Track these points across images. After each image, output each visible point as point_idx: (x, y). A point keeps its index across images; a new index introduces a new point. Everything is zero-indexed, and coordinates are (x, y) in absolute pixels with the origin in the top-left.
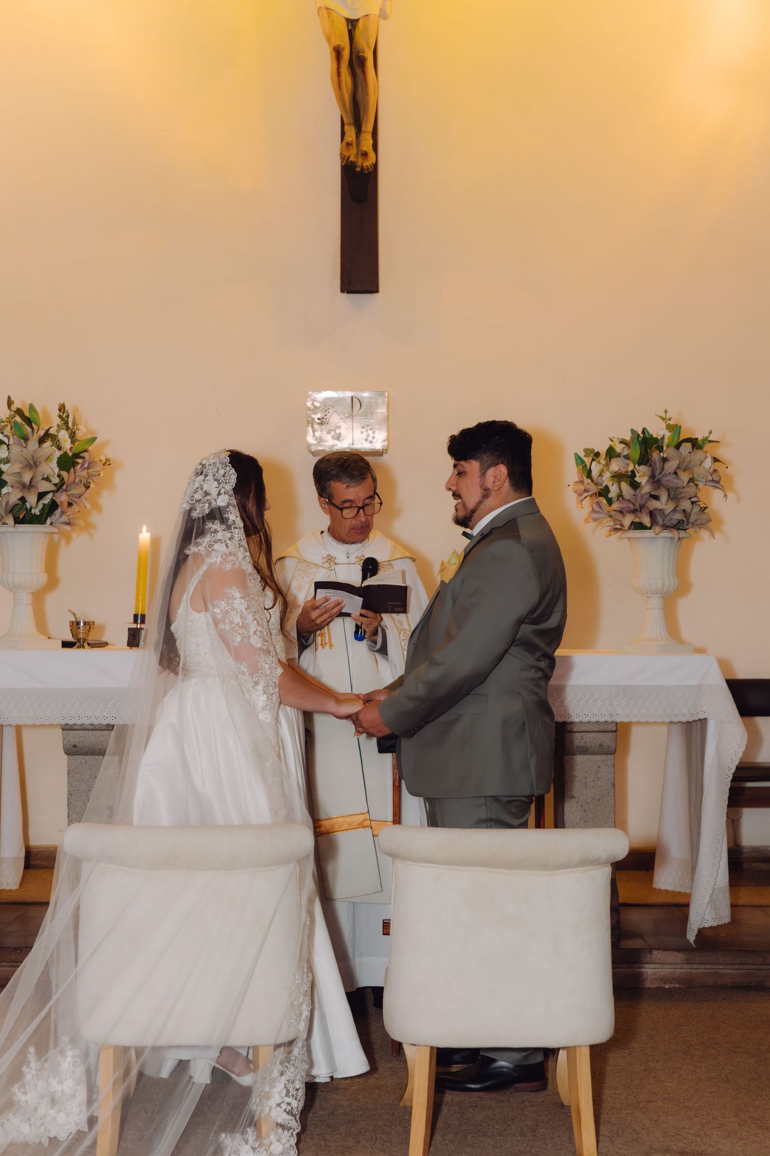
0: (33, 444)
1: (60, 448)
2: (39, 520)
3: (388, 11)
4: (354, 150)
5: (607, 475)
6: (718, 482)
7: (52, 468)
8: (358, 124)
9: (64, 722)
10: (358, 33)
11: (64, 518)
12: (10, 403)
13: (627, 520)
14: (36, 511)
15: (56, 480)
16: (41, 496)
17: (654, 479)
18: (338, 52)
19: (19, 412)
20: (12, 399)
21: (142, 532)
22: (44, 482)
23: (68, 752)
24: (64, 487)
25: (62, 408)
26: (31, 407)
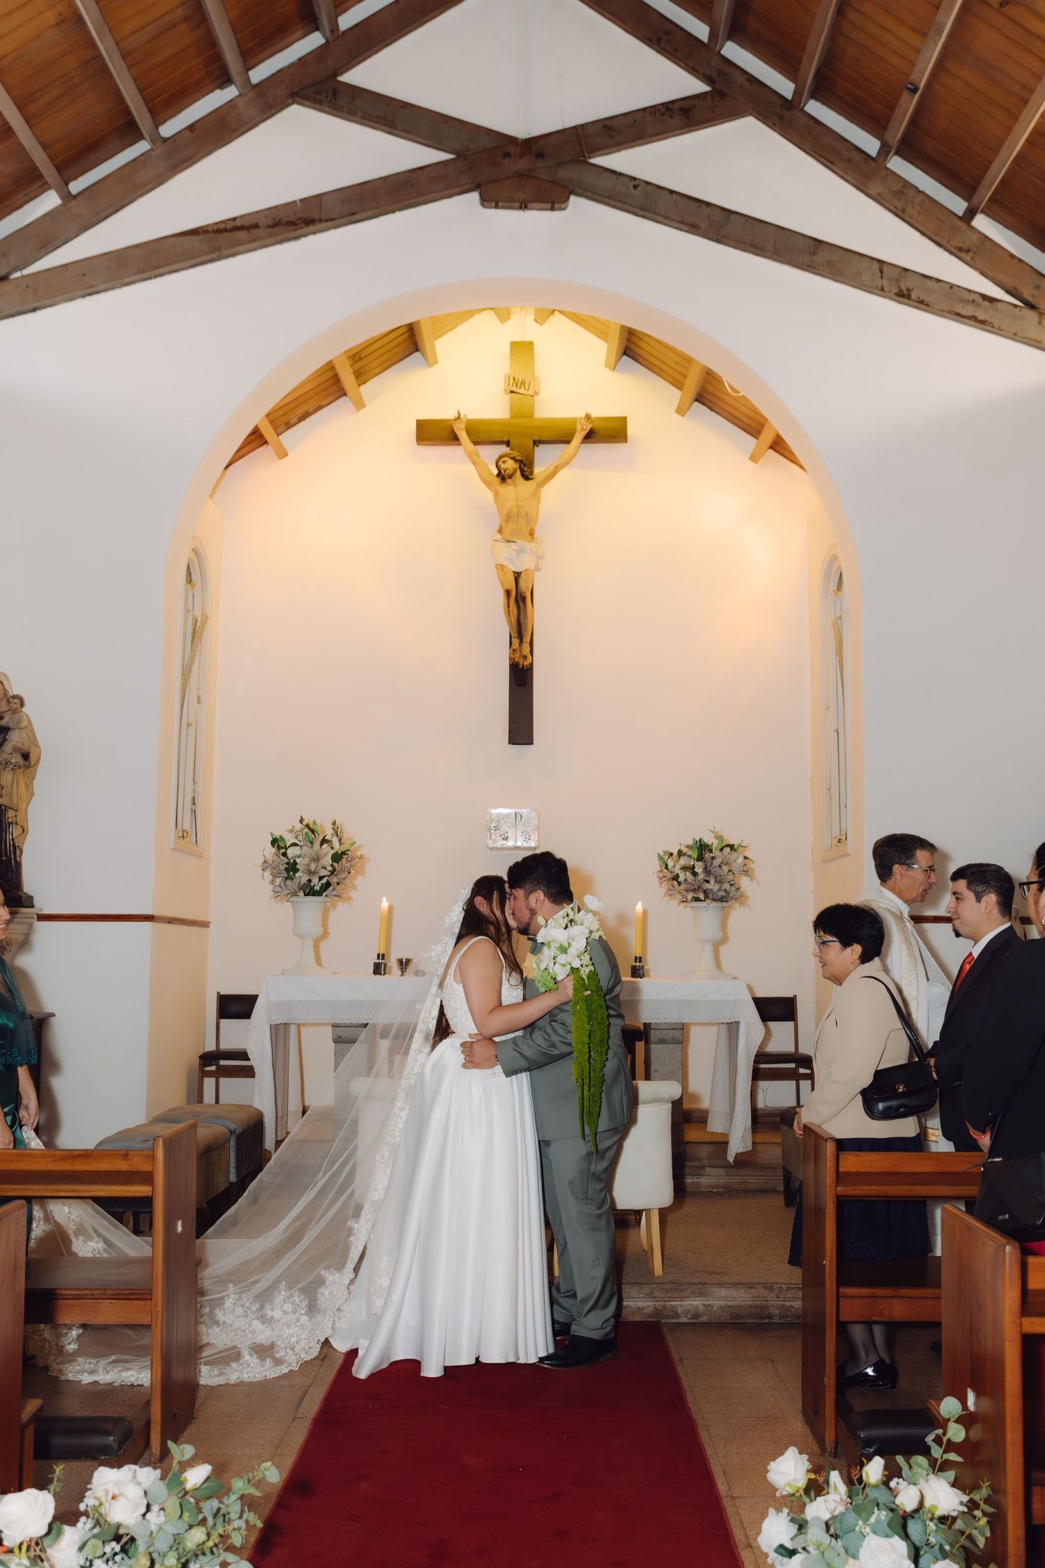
0: (317, 844)
1: (332, 848)
2: (319, 893)
3: (540, 566)
4: (518, 654)
5: (678, 867)
6: (747, 872)
7: (327, 861)
8: (521, 637)
9: (334, 1022)
10: (522, 581)
11: (335, 893)
12: (301, 821)
13: (690, 896)
14: (317, 888)
15: (330, 868)
16: (321, 878)
17: (707, 871)
18: (508, 593)
19: (307, 826)
20: (304, 818)
21: (382, 902)
22: (323, 870)
23: (335, 1042)
24: (335, 873)
25: (334, 823)
26: (314, 823)
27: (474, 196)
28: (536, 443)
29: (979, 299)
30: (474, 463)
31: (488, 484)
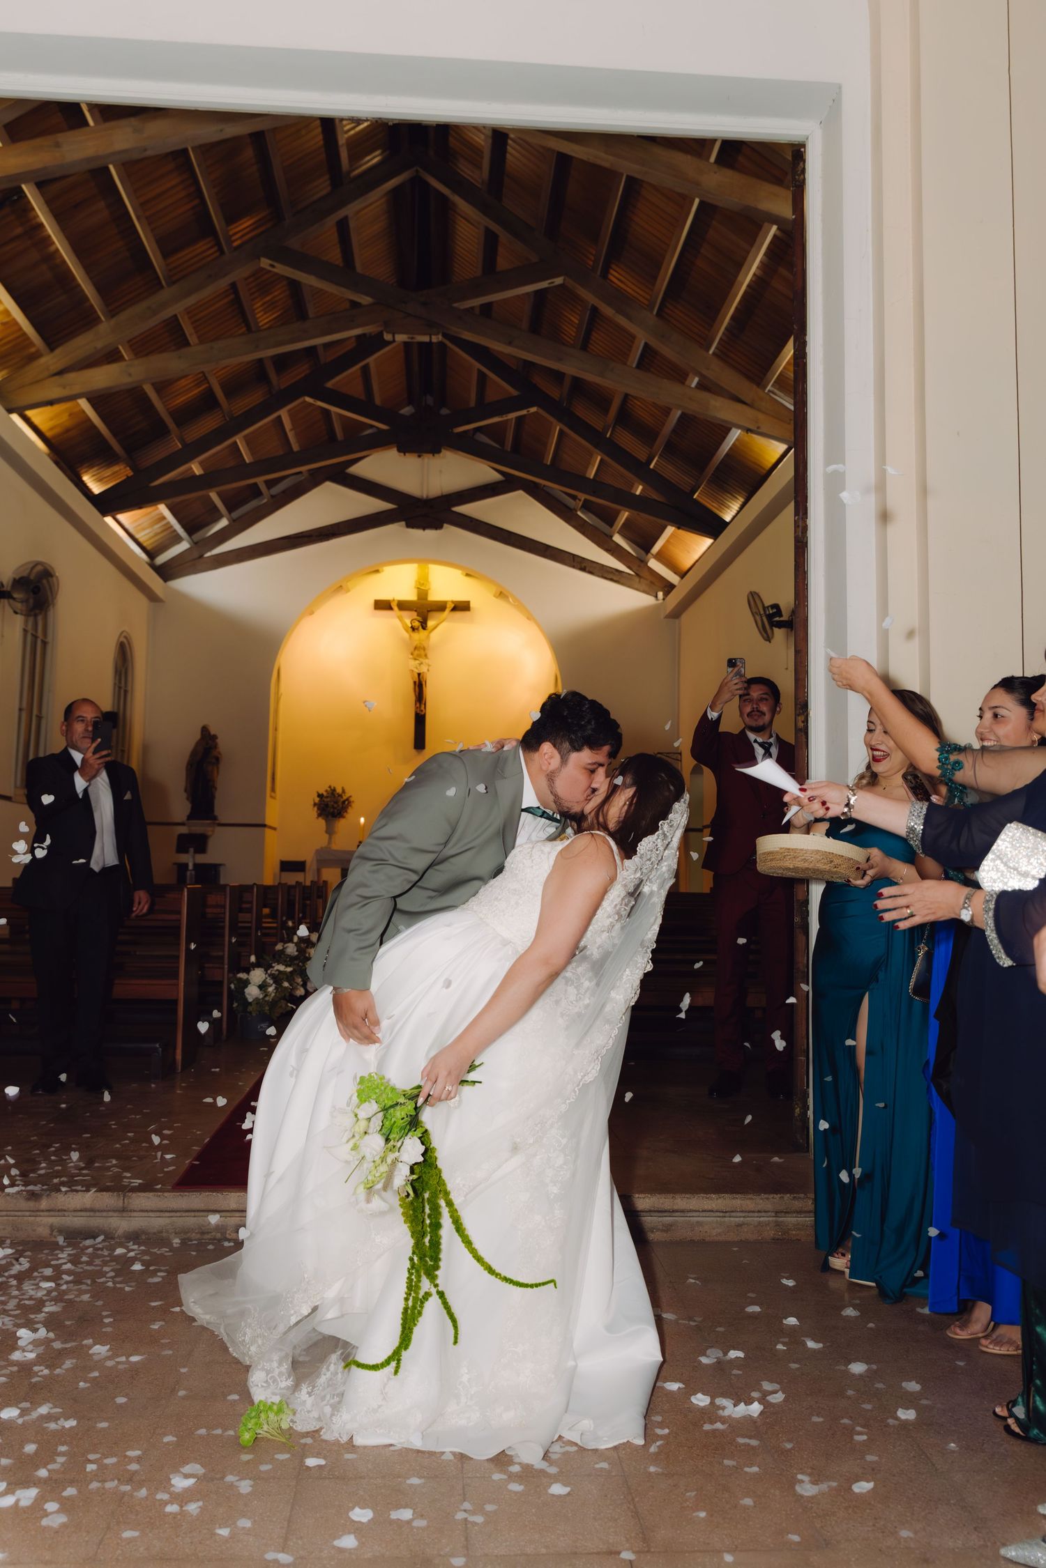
0: (336, 796)
1: (342, 798)
3: (430, 669)
4: (418, 710)
8: (420, 702)
10: (421, 677)
11: (341, 816)
12: (329, 786)
14: (335, 814)
15: (341, 807)
16: (337, 811)
18: (415, 683)
19: (332, 789)
22: (338, 807)
24: (343, 809)
25: (342, 788)
27: (403, 523)
28: (428, 611)
29: (613, 571)
30: (400, 621)
31: (407, 631)
